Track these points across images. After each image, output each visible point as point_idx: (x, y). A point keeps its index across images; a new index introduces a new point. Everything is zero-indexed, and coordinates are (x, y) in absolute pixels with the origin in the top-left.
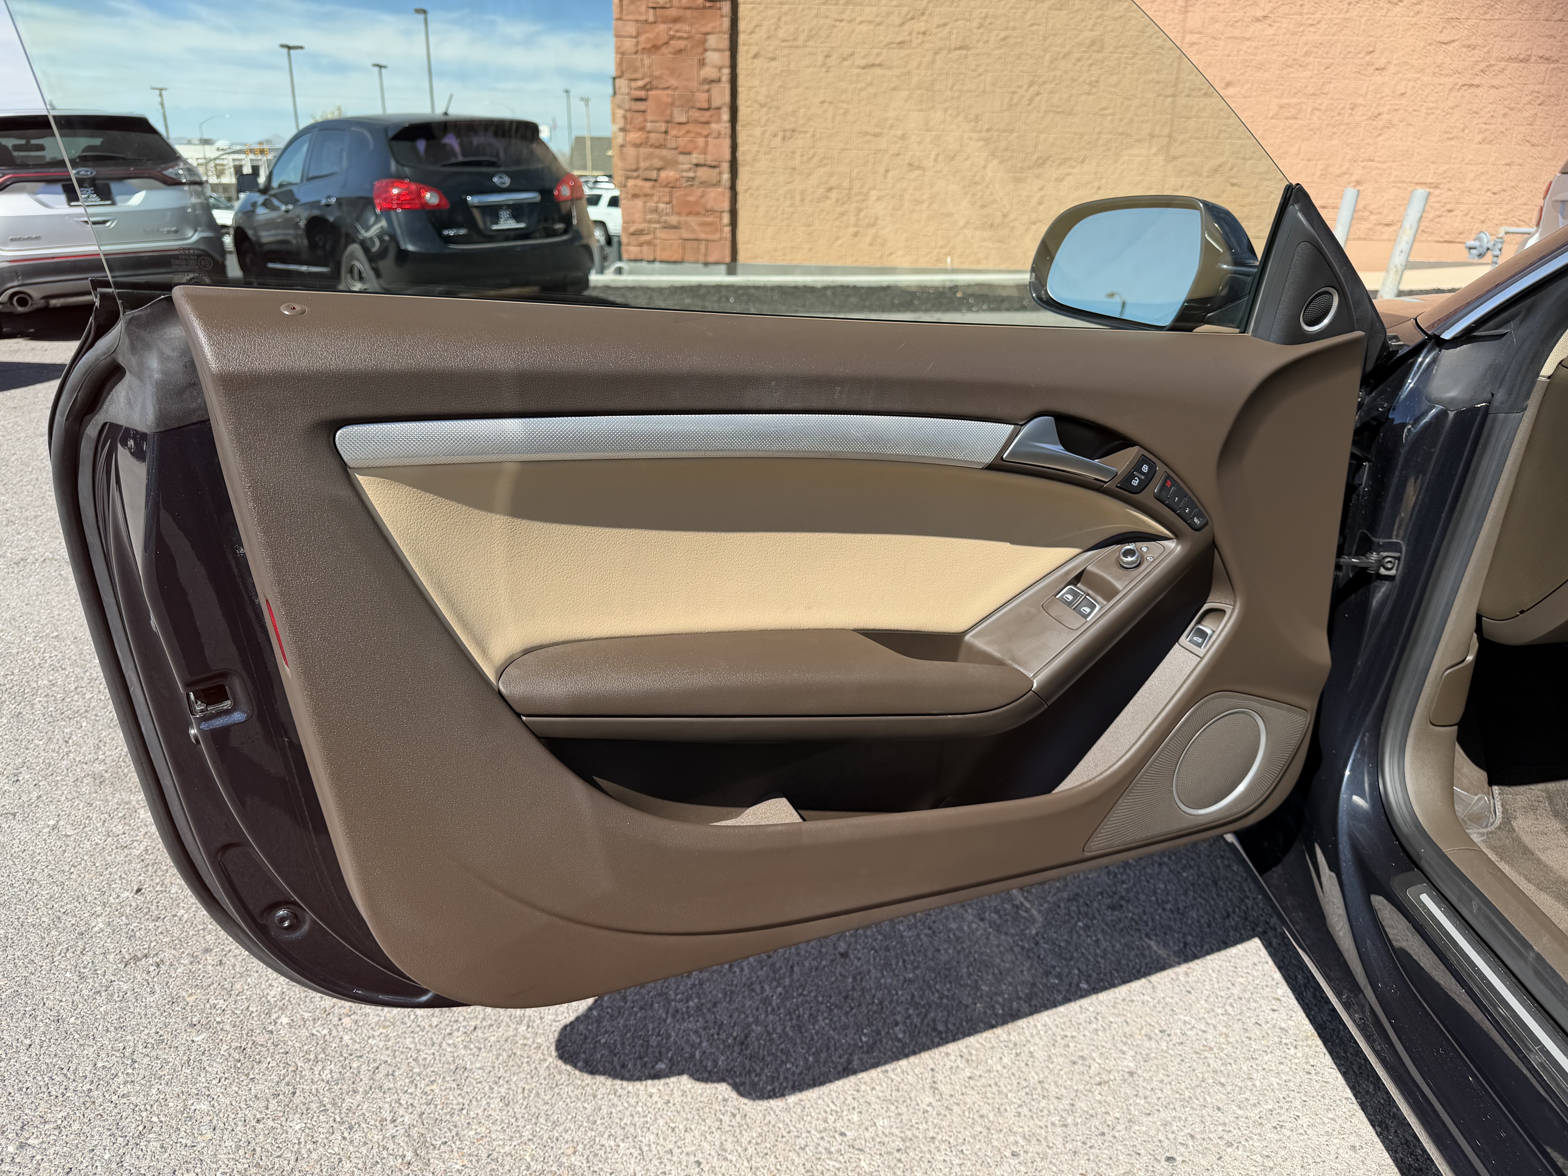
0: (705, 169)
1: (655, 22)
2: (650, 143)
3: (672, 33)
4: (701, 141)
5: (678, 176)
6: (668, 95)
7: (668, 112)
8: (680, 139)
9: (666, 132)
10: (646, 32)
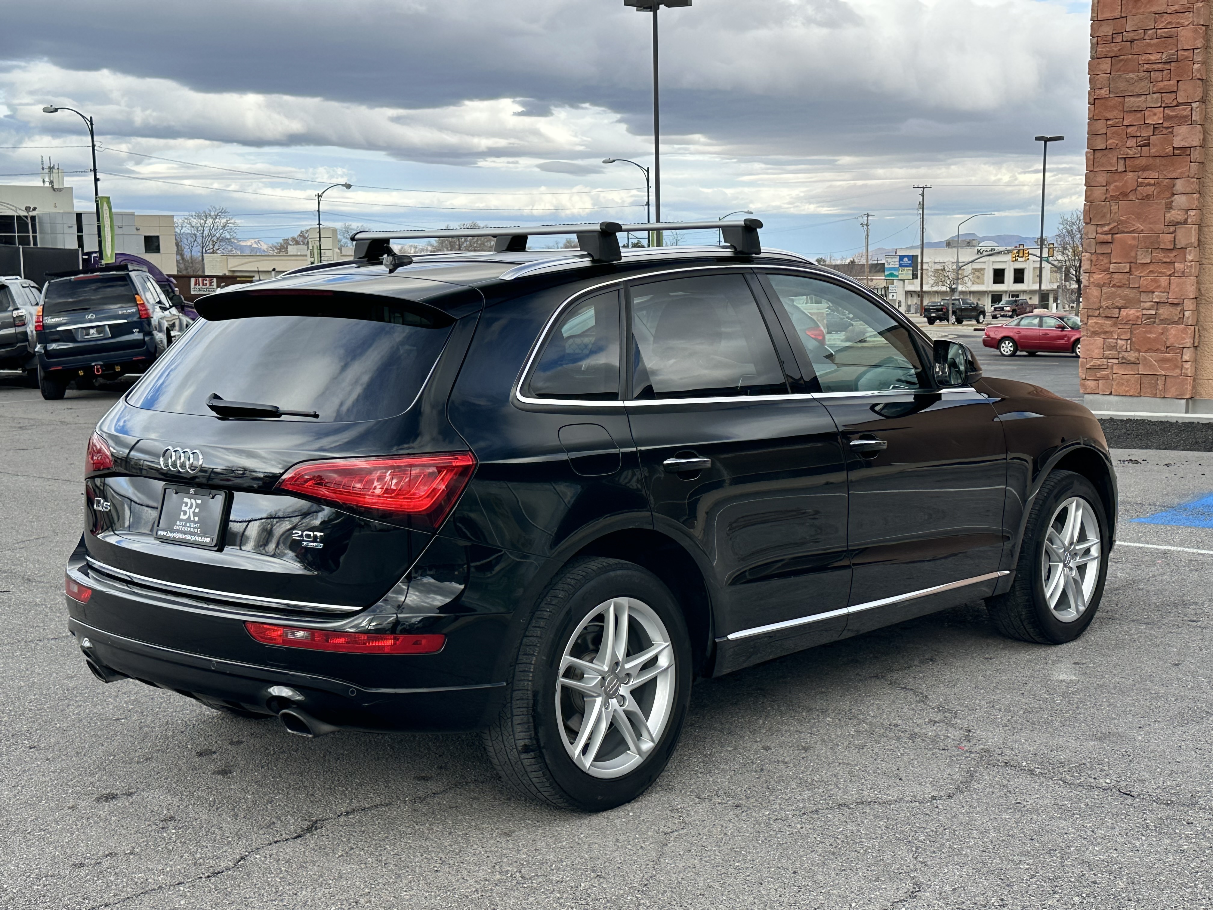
0: (1167, 306)
1: (1125, 171)
2: (1112, 283)
3: (1140, 180)
4: (1163, 281)
5: (1139, 314)
6: (1134, 238)
7: (1133, 254)
8: (1142, 279)
9: (1130, 272)
10: (1115, 181)
